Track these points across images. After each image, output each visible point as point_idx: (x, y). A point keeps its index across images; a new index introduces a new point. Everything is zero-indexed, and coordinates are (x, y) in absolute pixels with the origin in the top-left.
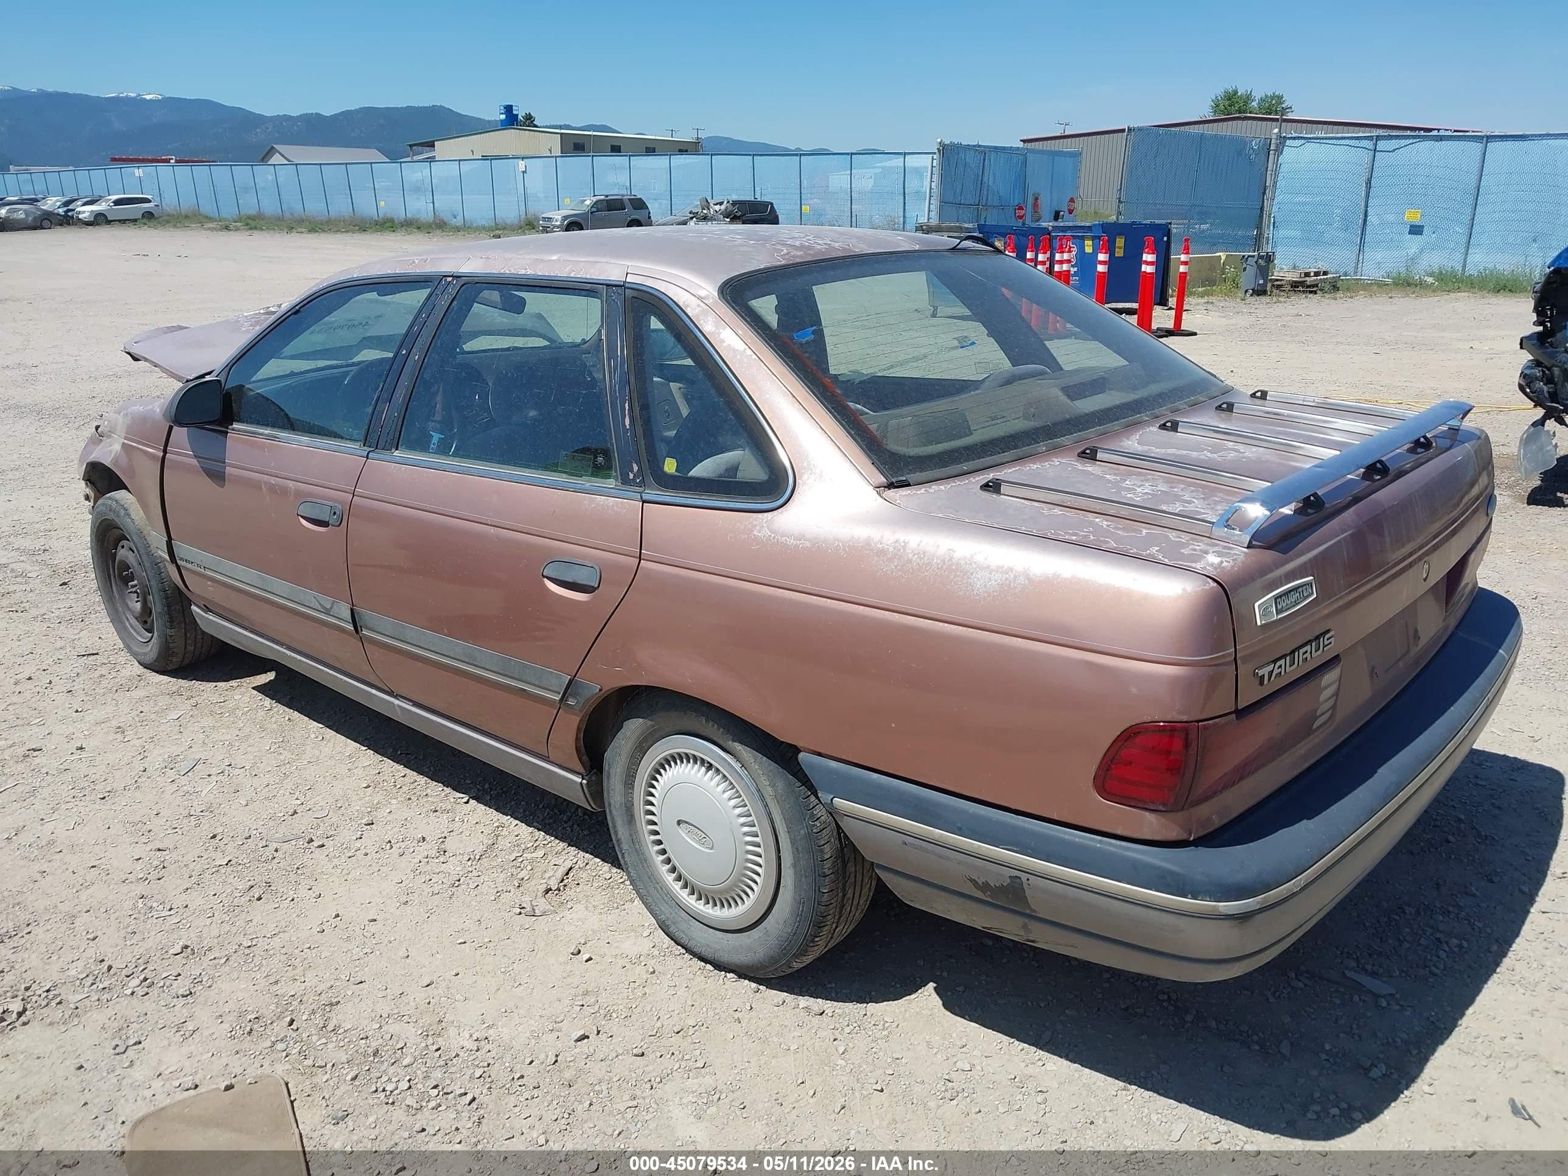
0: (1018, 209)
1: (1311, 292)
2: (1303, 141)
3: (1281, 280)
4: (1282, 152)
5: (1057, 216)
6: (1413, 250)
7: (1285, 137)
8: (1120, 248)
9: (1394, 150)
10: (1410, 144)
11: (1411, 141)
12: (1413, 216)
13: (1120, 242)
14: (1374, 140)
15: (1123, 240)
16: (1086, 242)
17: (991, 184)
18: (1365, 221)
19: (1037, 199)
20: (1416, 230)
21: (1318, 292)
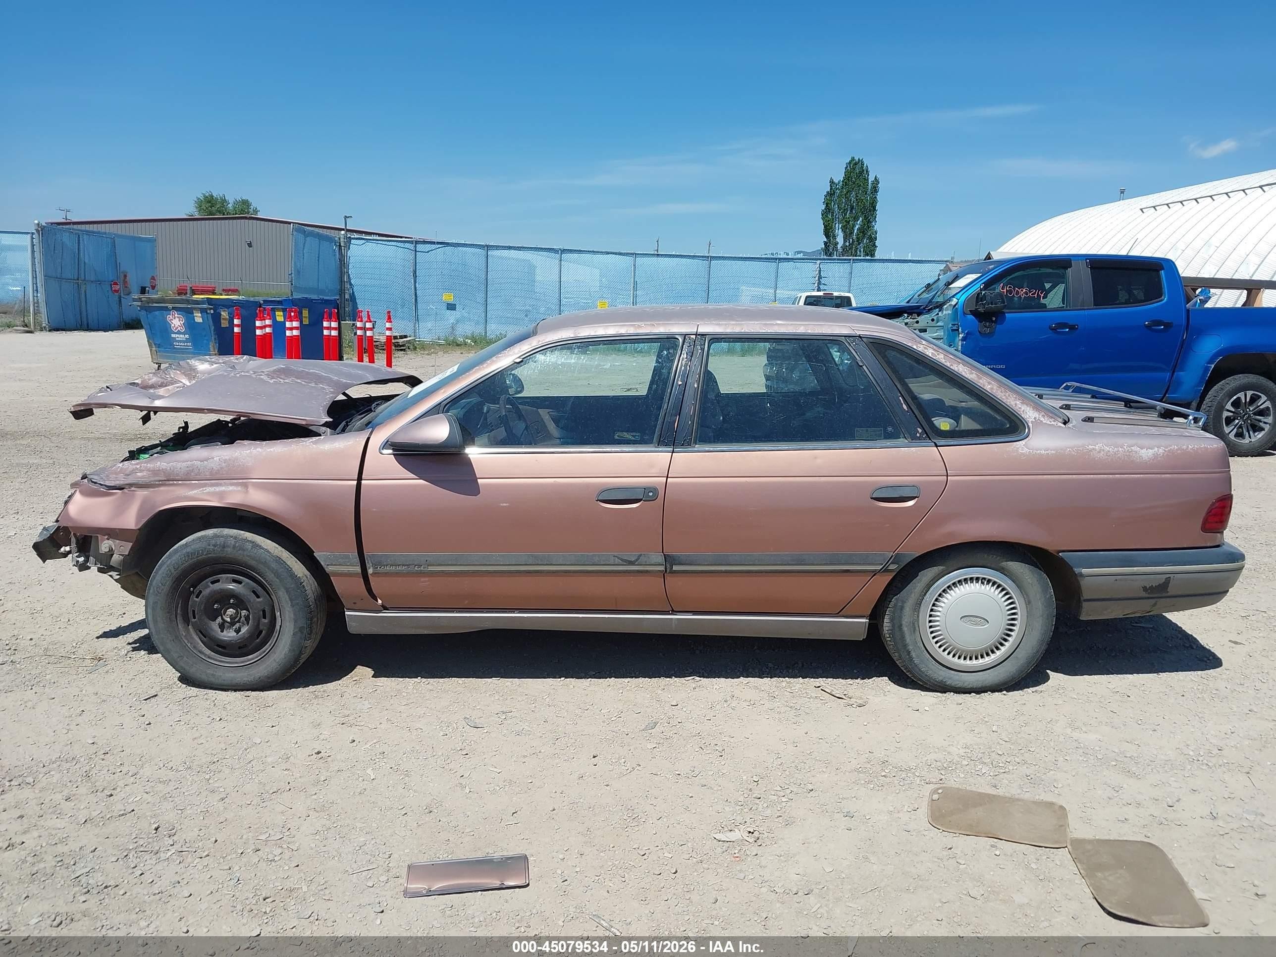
0: (114, 284)
1: (401, 350)
2: (364, 241)
3: (377, 341)
4: (349, 249)
5: (143, 291)
6: (452, 320)
7: (350, 237)
8: (305, 317)
9: (428, 252)
10: (439, 248)
11: (441, 246)
12: (449, 298)
13: (305, 313)
14: (414, 244)
15: (307, 312)
16: (277, 313)
17: (86, 261)
18: (416, 300)
19: (125, 276)
20: (451, 307)
21: (407, 350)
